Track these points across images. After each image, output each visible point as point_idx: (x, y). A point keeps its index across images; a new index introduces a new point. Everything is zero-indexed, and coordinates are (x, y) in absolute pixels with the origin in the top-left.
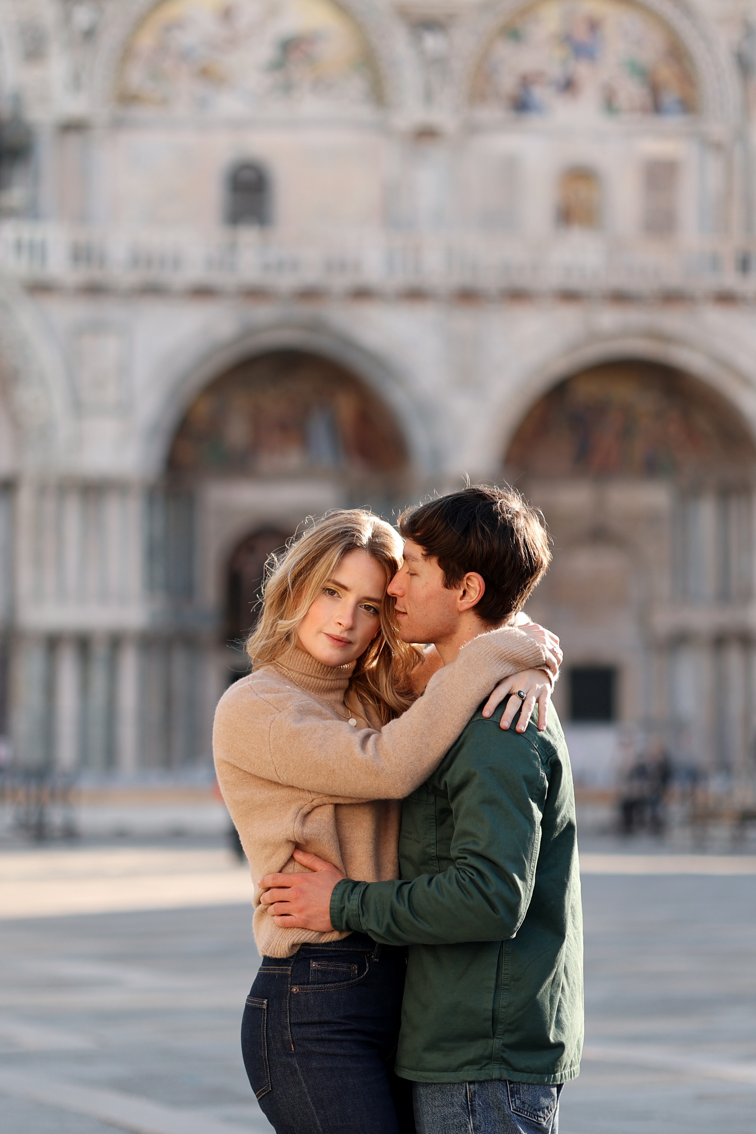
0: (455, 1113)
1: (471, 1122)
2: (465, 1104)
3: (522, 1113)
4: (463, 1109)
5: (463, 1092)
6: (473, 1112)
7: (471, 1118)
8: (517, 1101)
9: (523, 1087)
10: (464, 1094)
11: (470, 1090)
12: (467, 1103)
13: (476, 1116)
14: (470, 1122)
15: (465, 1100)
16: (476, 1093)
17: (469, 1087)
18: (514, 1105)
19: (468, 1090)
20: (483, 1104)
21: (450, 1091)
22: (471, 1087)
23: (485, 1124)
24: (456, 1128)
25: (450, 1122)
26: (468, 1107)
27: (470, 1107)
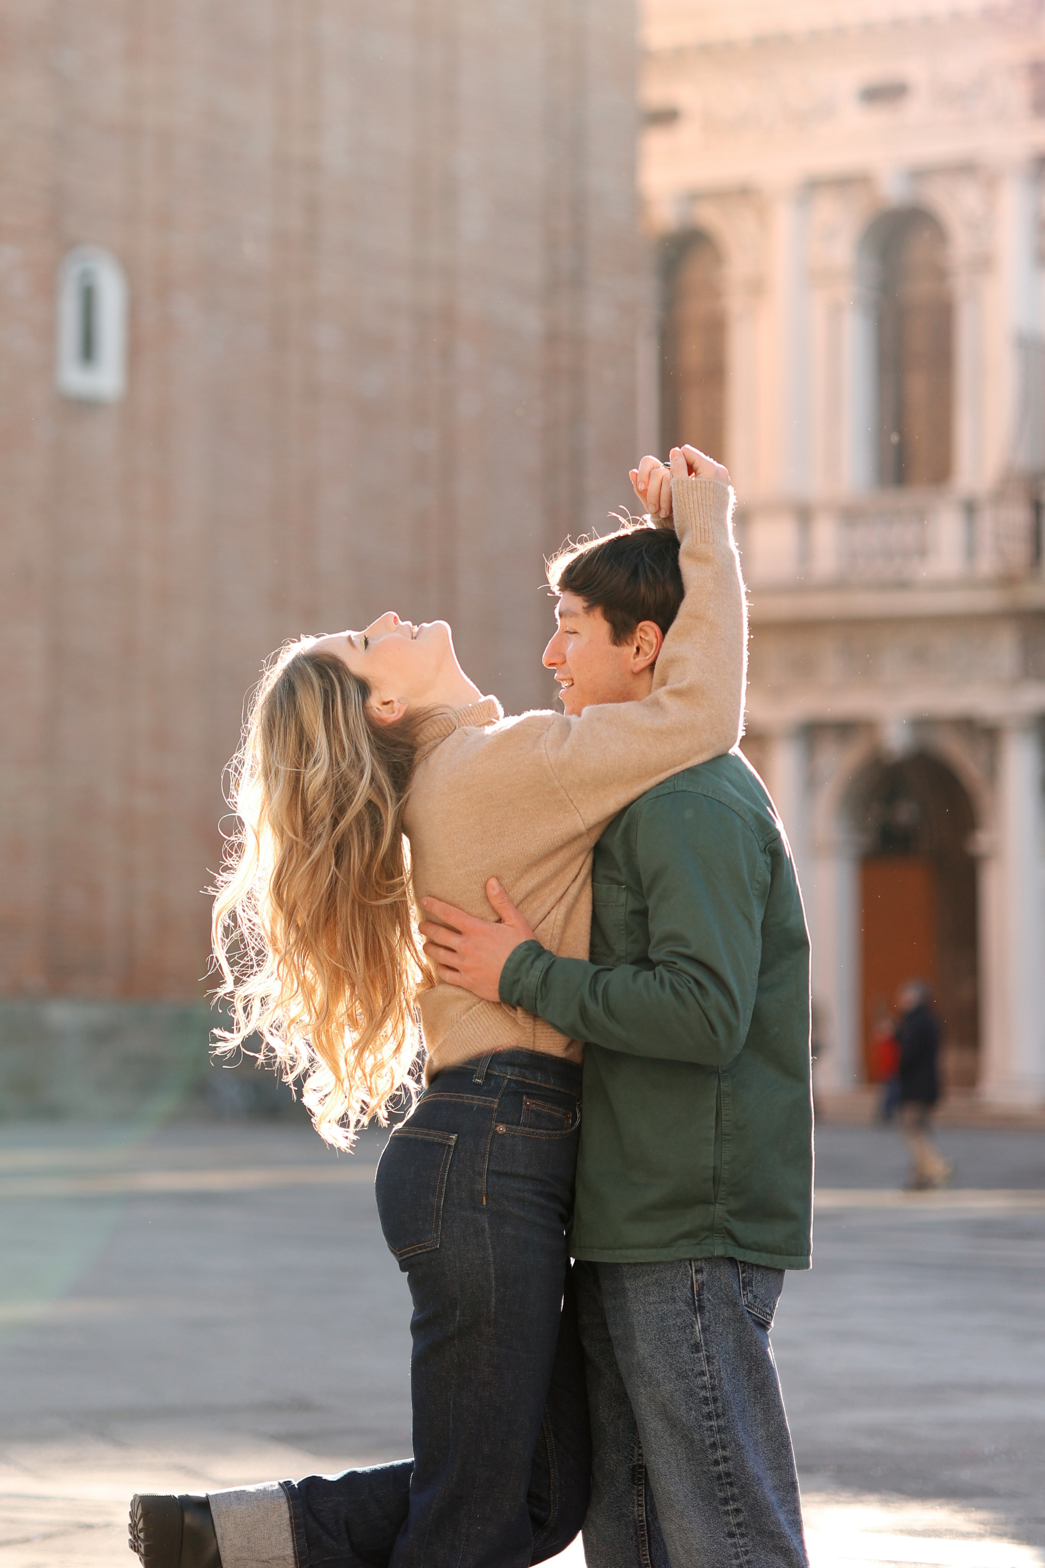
0: (678, 1311)
1: (699, 1321)
2: (691, 1299)
3: (753, 1310)
4: (688, 1304)
5: (688, 1284)
6: (701, 1309)
7: (698, 1317)
8: (749, 1295)
9: (756, 1277)
10: (689, 1285)
11: (697, 1281)
12: (694, 1297)
13: (704, 1314)
14: (697, 1322)
15: (691, 1294)
16: (704, 1284)
17: (696, 1278)
18: (745, 1299)
19: (694, 1281)
20: (714, 1299)
21: (670, 1284)
22: (699, 1276)
23: (716, 1324)
24: (679, 1330)
25: (671, 1322)
26: (695, 1302)
27: (696, 1303)
